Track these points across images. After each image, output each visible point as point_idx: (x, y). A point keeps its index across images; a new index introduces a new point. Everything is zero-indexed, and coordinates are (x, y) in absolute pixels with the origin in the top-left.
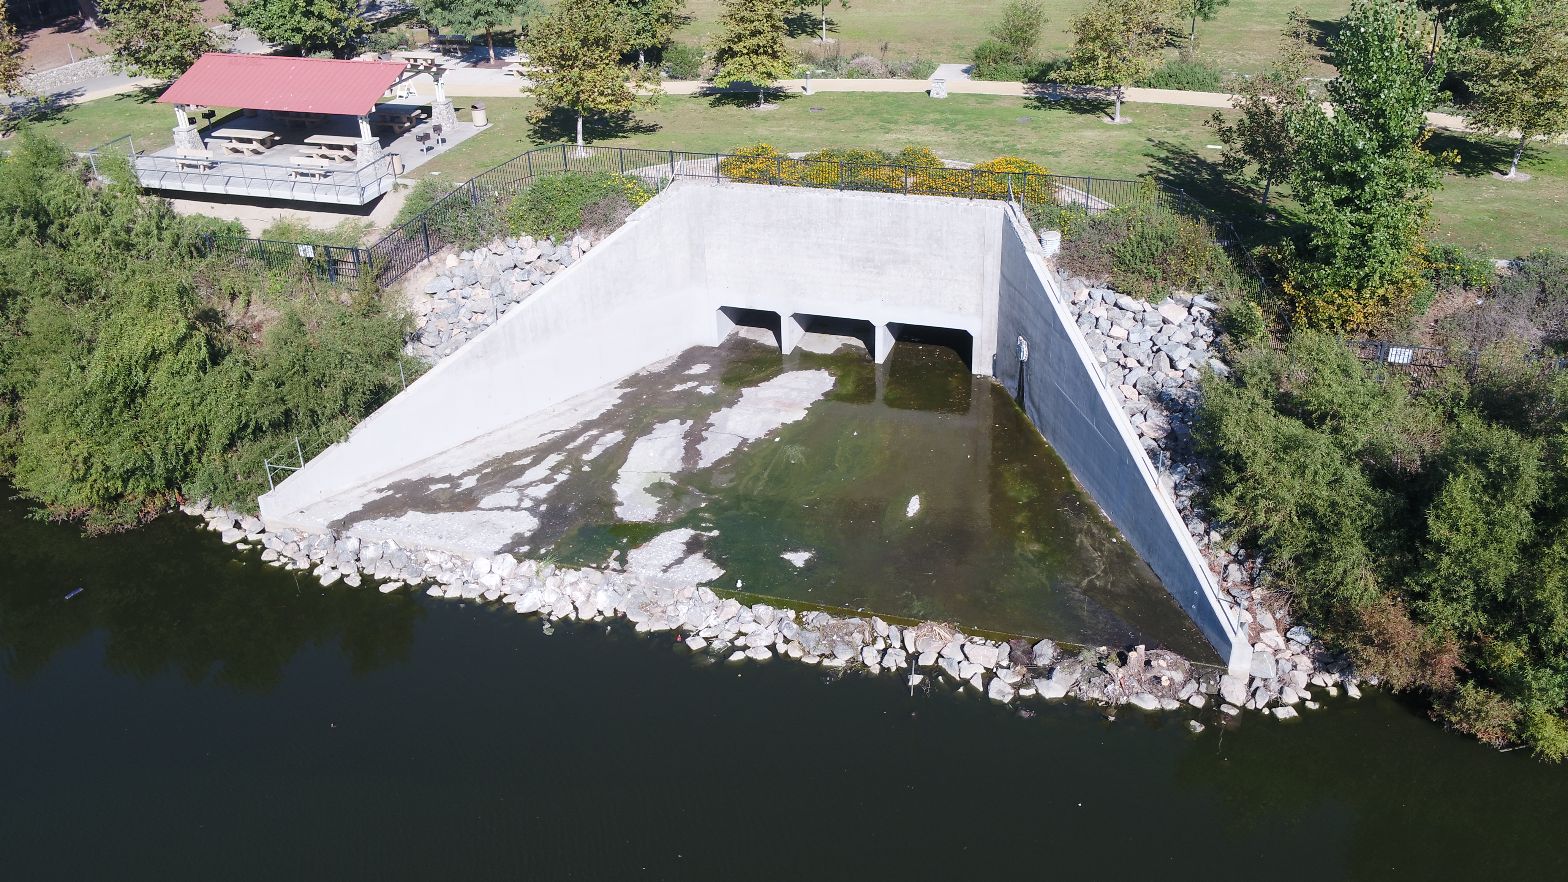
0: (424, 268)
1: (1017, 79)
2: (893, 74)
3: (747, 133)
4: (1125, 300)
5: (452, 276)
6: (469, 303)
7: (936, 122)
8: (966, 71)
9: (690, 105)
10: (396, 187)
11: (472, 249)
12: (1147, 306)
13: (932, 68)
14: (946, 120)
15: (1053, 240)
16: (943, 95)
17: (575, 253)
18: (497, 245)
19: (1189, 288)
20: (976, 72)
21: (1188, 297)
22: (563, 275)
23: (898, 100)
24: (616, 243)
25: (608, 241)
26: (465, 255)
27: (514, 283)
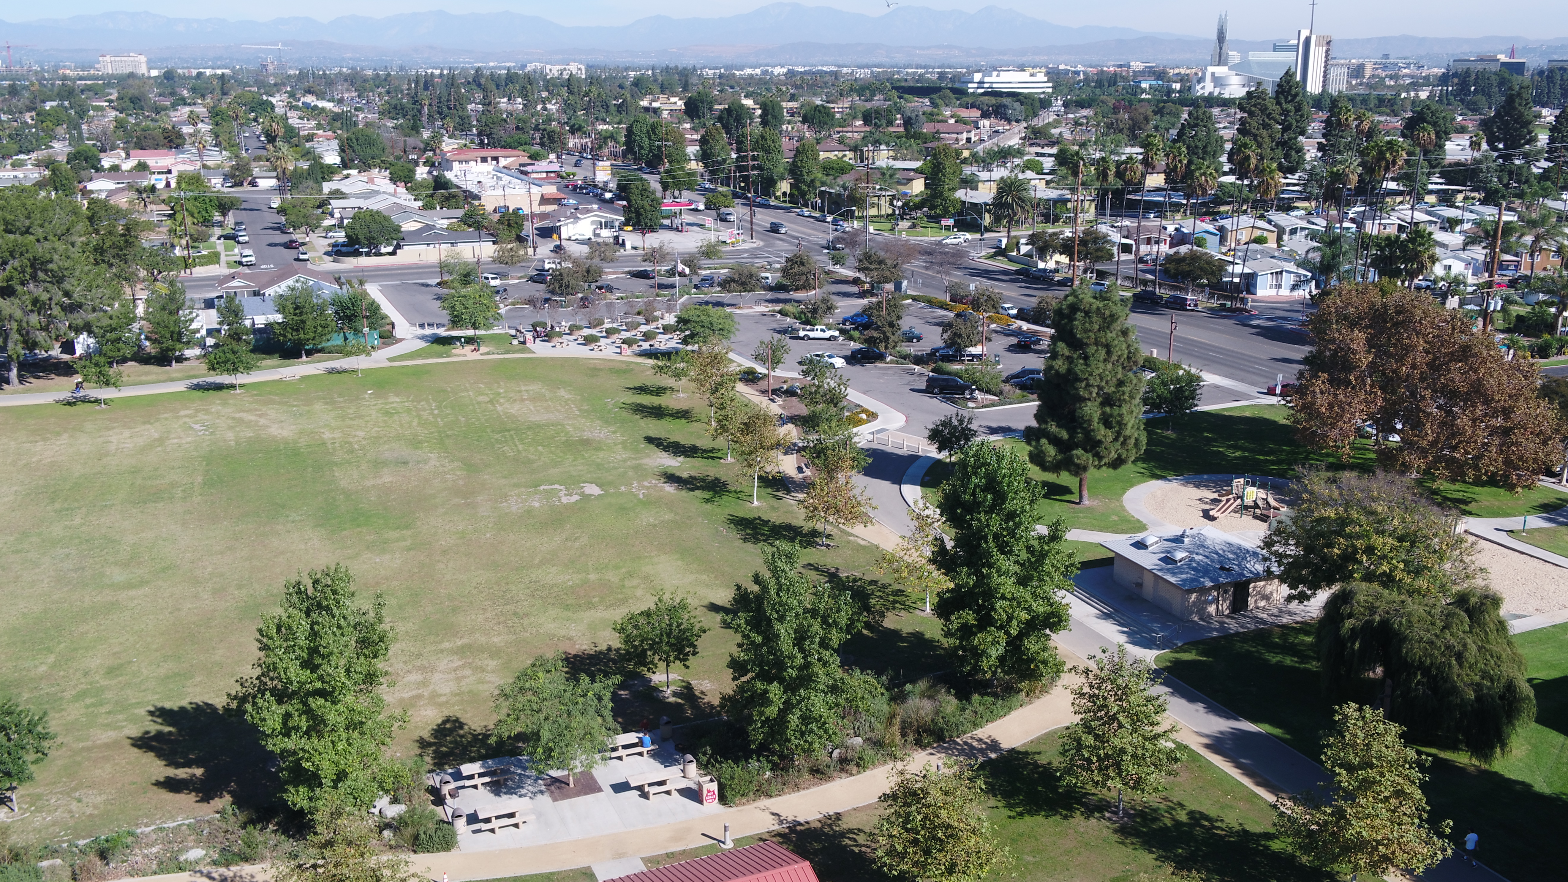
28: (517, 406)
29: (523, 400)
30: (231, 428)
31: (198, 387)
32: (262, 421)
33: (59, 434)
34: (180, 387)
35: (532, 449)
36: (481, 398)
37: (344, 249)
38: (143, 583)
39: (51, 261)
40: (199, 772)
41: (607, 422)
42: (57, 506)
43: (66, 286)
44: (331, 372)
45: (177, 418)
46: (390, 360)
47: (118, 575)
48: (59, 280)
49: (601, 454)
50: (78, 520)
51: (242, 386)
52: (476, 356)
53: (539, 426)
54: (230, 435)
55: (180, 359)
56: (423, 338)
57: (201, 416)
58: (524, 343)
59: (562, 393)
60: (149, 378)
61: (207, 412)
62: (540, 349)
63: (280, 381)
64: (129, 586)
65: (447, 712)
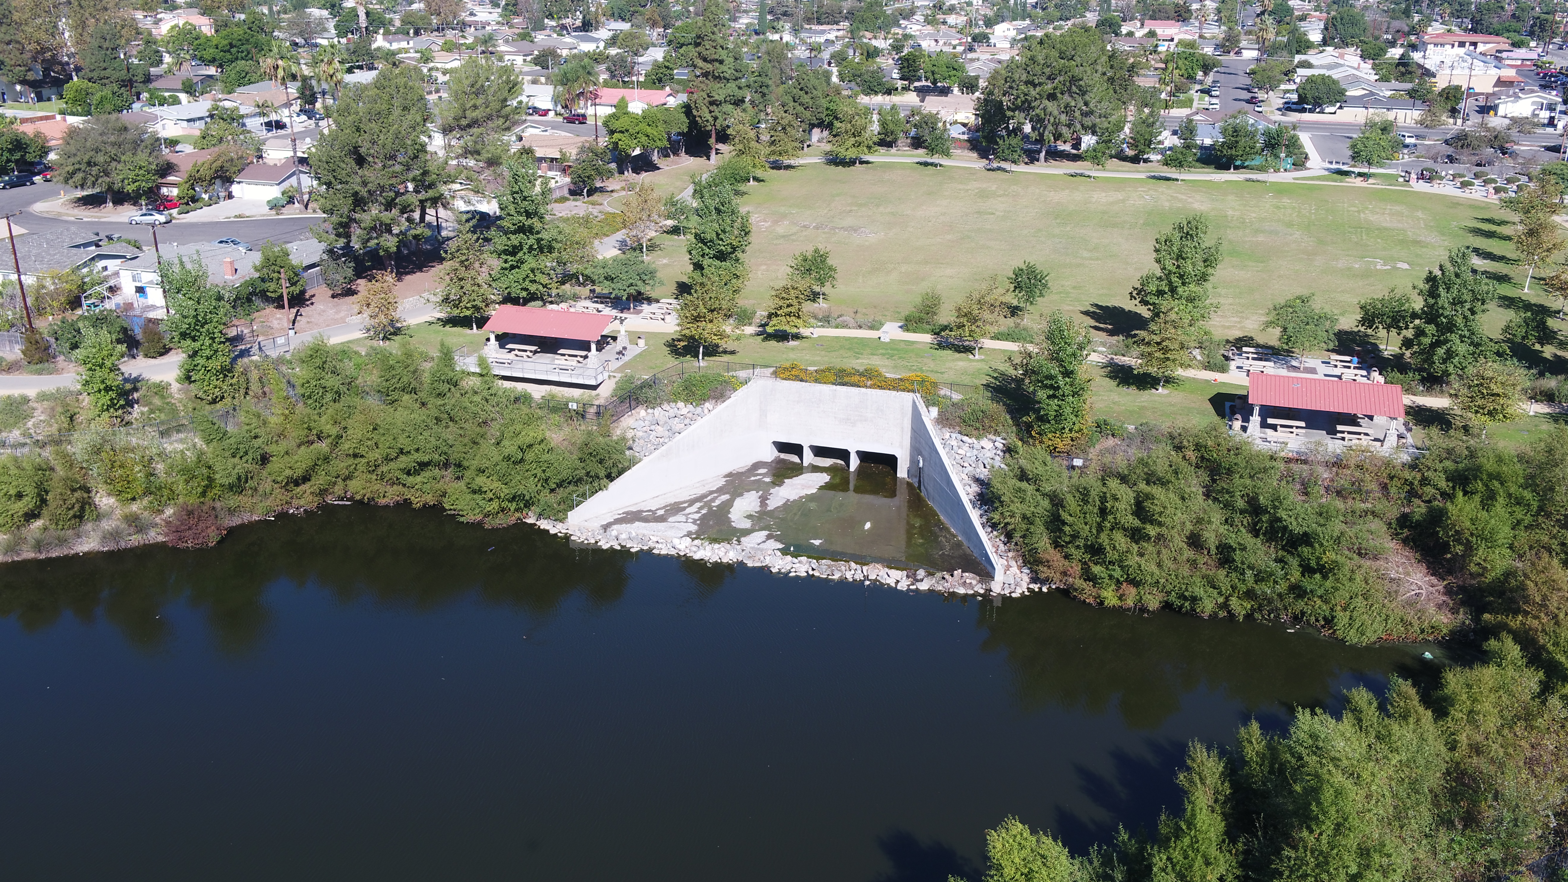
0: (629, 416)
1: (928, 333)
2: (860, 327)
3: (784, 356)
4: (965, 438)
5: (644, 421)
6: (654, 433)
7: (883, 355)
8: (901, 327)
9: (751, 340)
10: (609, 377)
11: (653, 408)
12: (975, 441)
13: (882, 325)
14: (888, 354)
15: (934, 411)
16: (887, 340)
17: (706, 411)
18: (666, 406)
19: (994, 435)
20: (905, 328)
21: (994, 438)
22: (700, 422)
23: (863, 342)
24: (727, 407)
25: (722, 407)
26: (650, 411)
27: (676, 424)
28: (1376, 217)
29: (1384, 214)
30: (1168, 200)
31: (1154, 177)
32: (1190, 200)
33: (1063, 189)
34: (1143, 176)
35: (1372, 240)
36: (1353, 209)
37: (1294, 107)
38: (1097, 259)
39: (1081, 80)
40: (1110, 327)
41: (1443, 234)
42: (1058, 221)
43: (1087, 97)
44: (1248, 180)
45: (1136, 191)
46: (1294, 179)
47: (1086, 254)
48: (1083, 93)
49: (1424, 250)
50: (1068, 229)
51: (1182, 180)
52: (1364, 184)
53: (1386, 229)
54: (1167, 204)
55: (1146, 161)
56: (1328, 169)
57: (1151, 192)
58: (1408, 181)
59: (1420, 214)
60: (1124, 169)
61: (1156, 191)
62: (1422, 187)
63: (1210, 181)
64: (1091, 259)
65: (1246, 334)
